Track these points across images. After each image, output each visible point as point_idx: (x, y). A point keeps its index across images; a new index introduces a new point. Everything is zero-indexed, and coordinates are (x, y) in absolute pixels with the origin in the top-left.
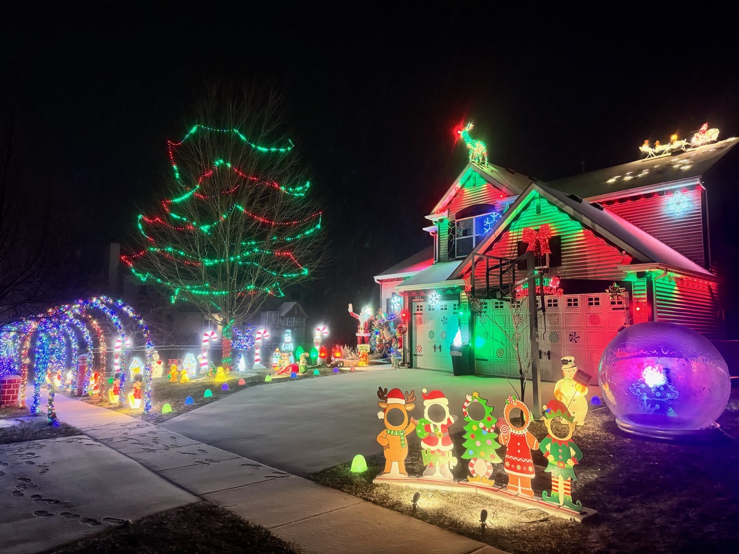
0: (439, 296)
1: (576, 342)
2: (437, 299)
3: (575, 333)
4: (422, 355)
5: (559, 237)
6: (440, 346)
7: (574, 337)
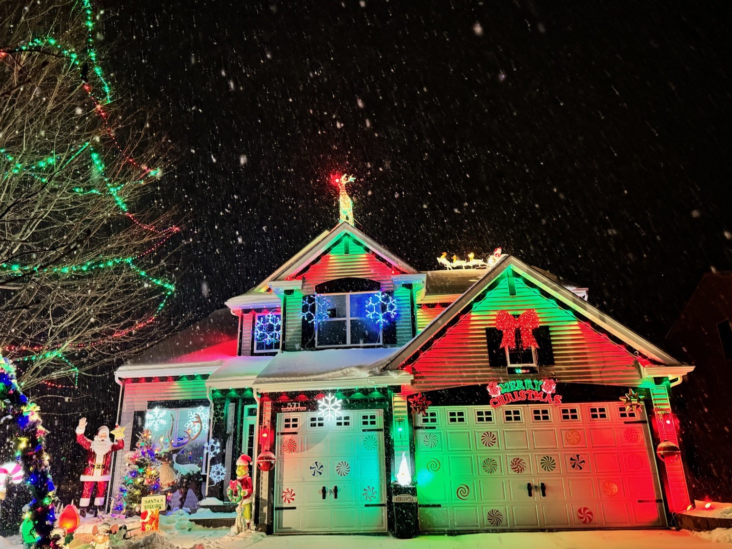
0: (339, 402)
1: (581, 468)
2: (336, 407)
3: (578, 456)
4: (294, 508)
5: (548, 327)
6: (336, 487)
7: (578, 462)
